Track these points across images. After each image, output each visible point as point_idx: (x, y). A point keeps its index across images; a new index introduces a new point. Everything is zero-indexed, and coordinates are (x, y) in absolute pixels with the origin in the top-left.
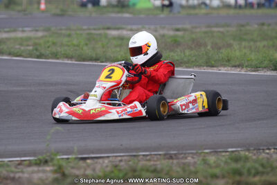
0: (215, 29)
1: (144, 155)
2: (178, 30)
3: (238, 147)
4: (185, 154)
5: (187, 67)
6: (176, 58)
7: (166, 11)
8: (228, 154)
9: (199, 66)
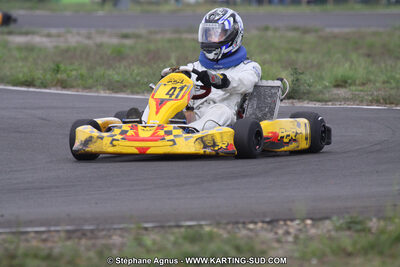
1: (36, 232)
2: (125, 36)
3: (202, 220)
4: (109, 230)
5: (133, 93)
6: (116, 78)
8: (182, 230)
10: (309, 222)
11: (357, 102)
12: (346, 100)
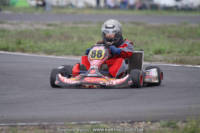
0: (80, 25)
1: (21, 126)
2: (50, 25)
3: (99, 121)
4: (55, 125)
5: (57, 55)
6: (49, 47)
7: (41, 9)
8: (90, 126)
9: (67, 54)
10: (149, 123)
11: (166, 62)
12: (161, 61)
